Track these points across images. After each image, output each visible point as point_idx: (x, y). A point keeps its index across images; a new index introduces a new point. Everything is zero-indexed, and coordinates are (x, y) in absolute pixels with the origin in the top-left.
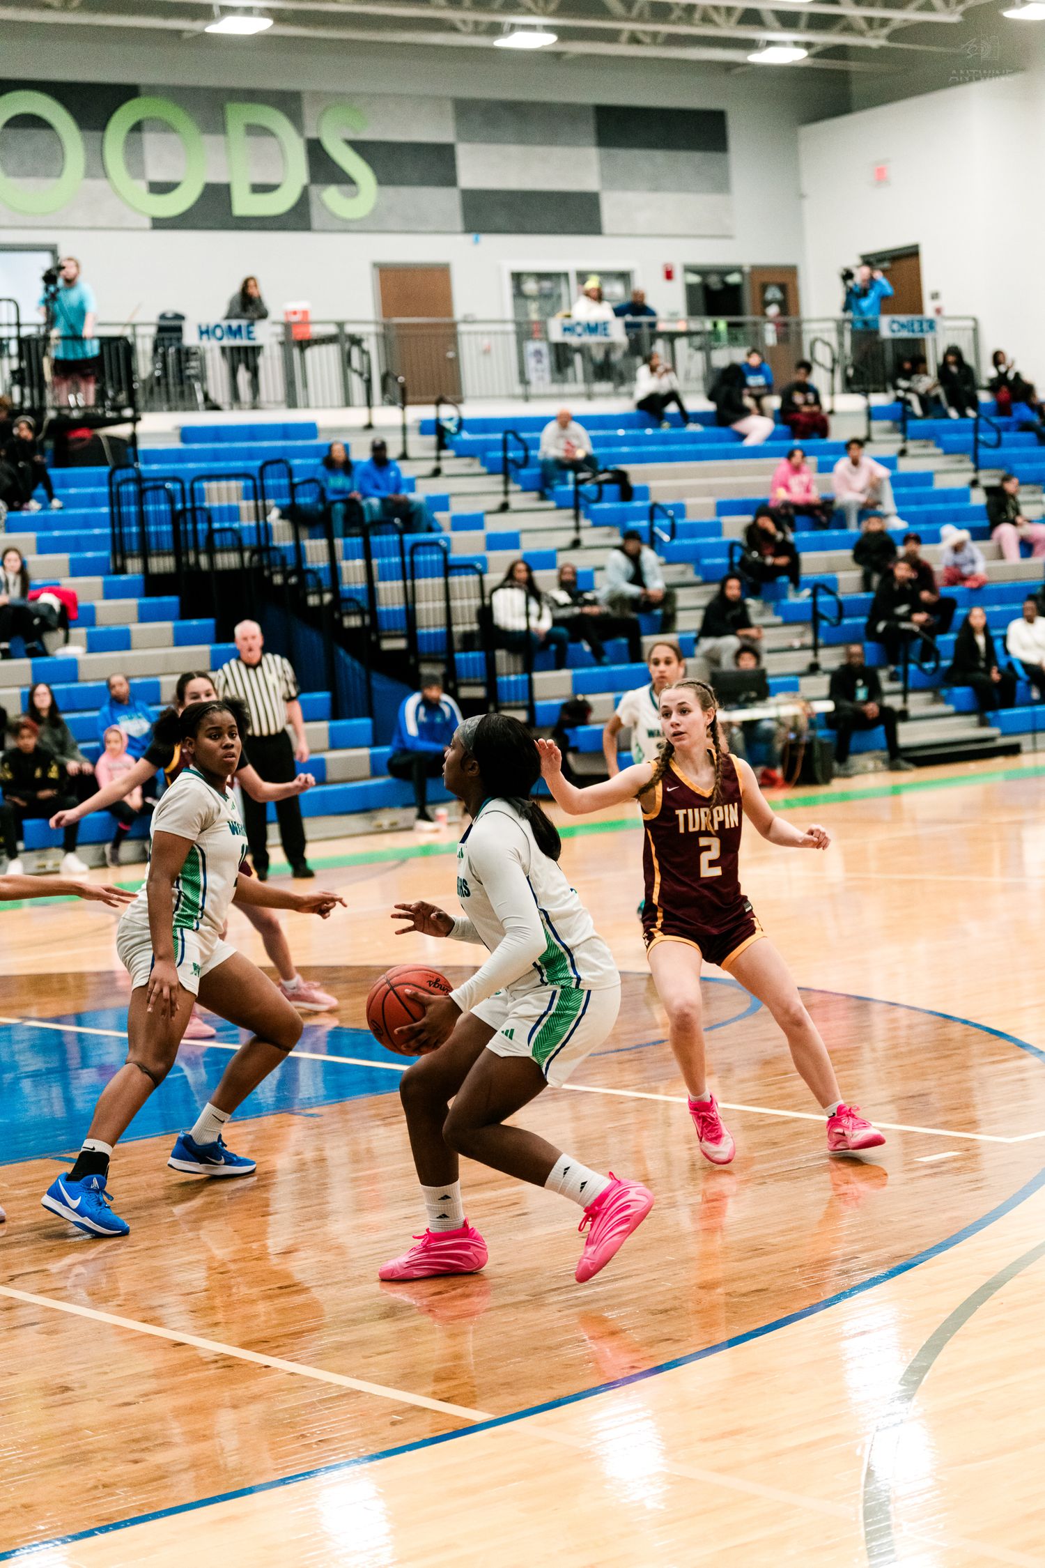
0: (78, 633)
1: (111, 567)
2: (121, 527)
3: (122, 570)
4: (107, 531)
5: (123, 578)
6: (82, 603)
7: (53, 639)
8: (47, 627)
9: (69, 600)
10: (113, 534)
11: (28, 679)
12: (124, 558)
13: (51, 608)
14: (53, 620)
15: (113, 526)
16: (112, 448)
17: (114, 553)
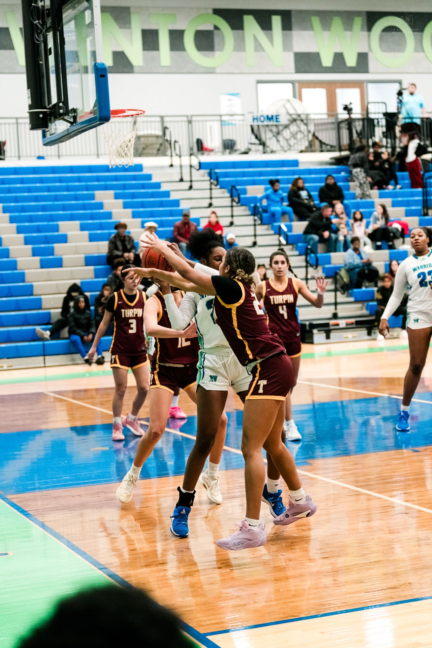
0: (408, 240)
1: (422, 213)
2: (427, 196)
3: (426, 214)
4: (421, 198)
5: (427, 217)
6: (410, 228)
7: (398, 242)
8: (395, 237)
9: (405, 227)
10: (424, 200)
11: (387, 258)
12: (428, 209)
13: (397, 230)
14: (398, 234)
15: (423, 196)
16: (423, 164)
17: (424, 207)
